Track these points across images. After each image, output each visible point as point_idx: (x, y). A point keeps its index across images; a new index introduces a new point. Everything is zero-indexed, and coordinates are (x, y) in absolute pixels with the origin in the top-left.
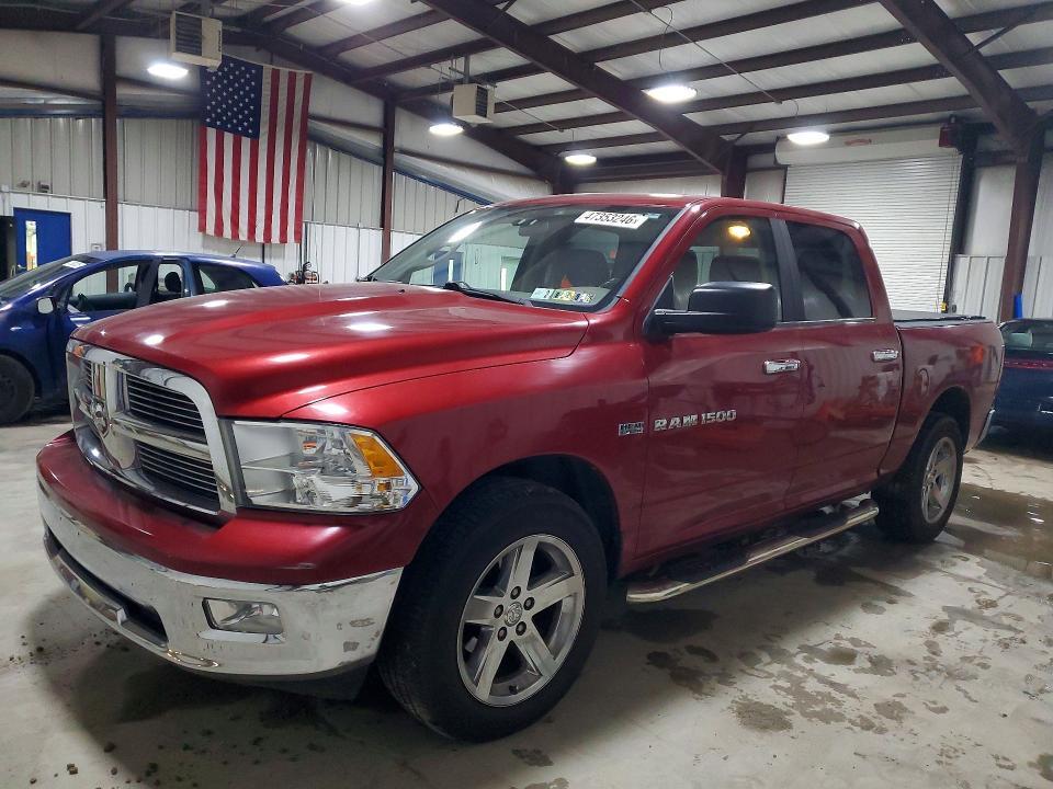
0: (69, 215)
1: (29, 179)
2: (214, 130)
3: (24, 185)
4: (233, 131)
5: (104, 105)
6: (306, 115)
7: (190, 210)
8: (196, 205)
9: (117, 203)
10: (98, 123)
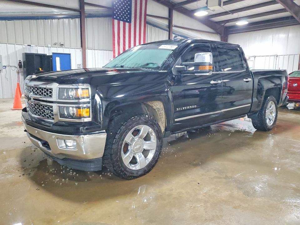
0: (70, 54)
1: (57, 42)
2: (117, 21)
3: (55, 44)
4: (123, 20)
5: (81, 14)
6: (146, 15)
7: (109, 51)
8: (111, 48)
9: (85, 49)
10: (78, 20)
